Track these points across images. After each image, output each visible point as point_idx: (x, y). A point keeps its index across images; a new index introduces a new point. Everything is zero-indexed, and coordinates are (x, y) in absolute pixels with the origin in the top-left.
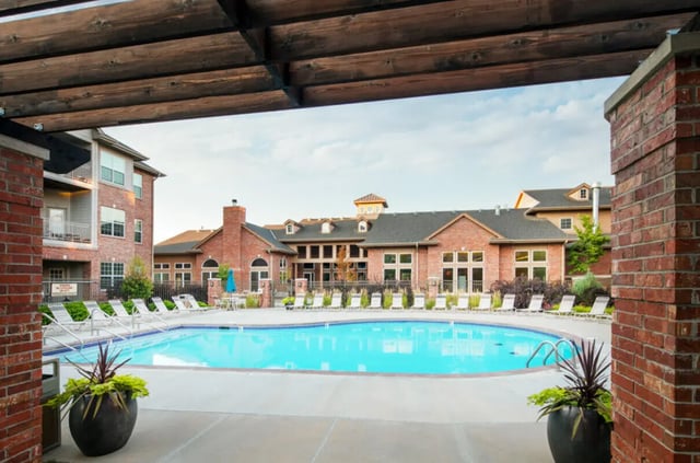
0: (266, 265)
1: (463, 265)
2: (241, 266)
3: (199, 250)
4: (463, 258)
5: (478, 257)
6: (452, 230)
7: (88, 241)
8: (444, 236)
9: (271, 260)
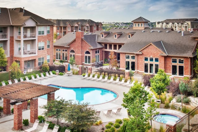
0: (90, 54)
1: (151, 62)
2: (81, 54)
3: (69, 47)
4: (151, 60)
5: (157, 60)
6: (147, 49)
7: (35, 53)
8: (145, 51)
9: (91, 52)
